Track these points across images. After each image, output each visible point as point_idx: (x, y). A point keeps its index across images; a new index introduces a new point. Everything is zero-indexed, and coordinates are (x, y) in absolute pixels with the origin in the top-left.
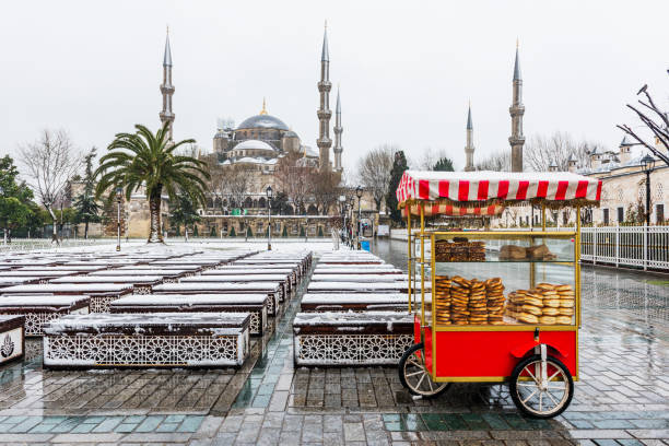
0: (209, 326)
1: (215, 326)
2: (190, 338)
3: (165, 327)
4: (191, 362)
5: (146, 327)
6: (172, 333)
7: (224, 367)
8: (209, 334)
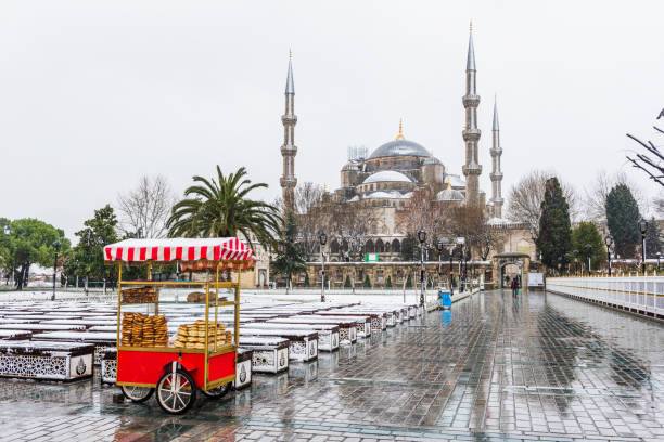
0: (49, 350)
1: (53, 350)
2: (39, 358)
3: (24, 349)
4: (39, 376)
5: (13, 349)
6: (29, 354)
7: (57, 380)
8: (49, 355)
